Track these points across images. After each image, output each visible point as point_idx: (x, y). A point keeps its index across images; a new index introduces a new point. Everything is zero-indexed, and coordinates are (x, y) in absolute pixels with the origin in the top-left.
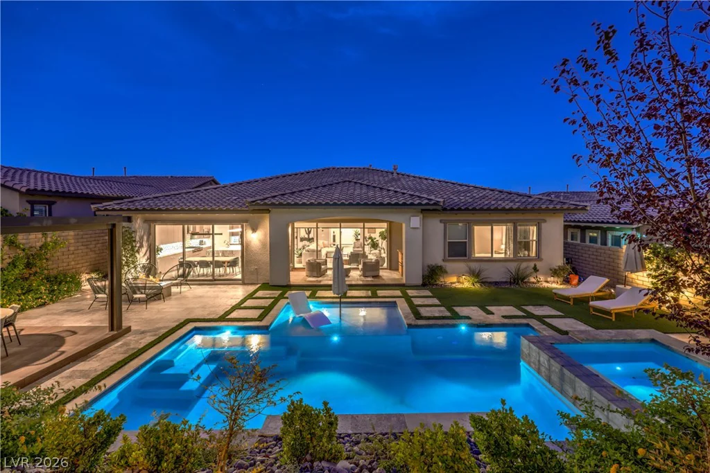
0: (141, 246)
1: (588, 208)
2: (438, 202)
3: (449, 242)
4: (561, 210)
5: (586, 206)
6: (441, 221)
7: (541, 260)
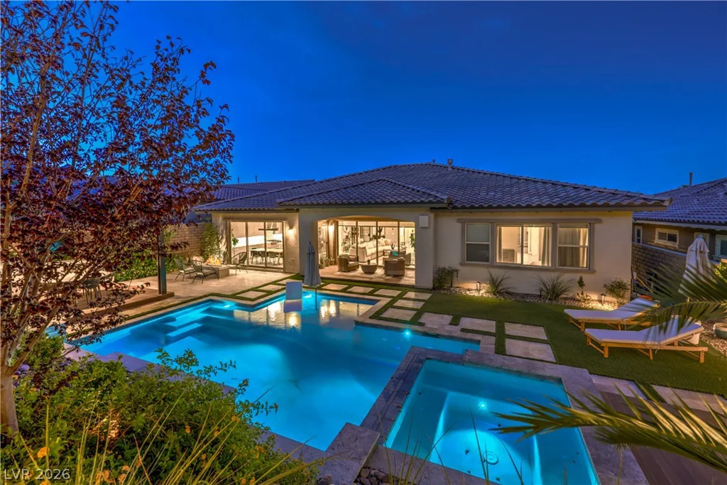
0: (222, 238)
1: (666, 204)
2: (442, 199)
3: (467, 244)
4: (630, 206)
5: (663, 201)
6: (459, 221)
7: (594, 272)
